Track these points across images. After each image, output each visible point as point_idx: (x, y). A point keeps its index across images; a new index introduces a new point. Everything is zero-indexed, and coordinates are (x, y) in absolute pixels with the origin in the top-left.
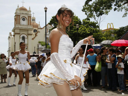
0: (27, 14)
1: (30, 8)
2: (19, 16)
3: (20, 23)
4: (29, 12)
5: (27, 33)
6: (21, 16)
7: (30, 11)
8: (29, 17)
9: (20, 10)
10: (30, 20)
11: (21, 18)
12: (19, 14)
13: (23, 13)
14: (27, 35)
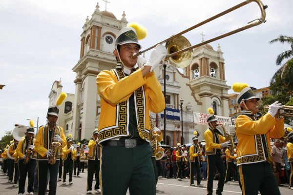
0: (117, 27)
1: (124, 15)
2: (99, 28)
3: (101, 46)
4: (122, 24)
6: (104, 31)
7: (124, 21)
9: (102, 17)
11: (103, 36)
12: (100, 25)
13: (108, 24)
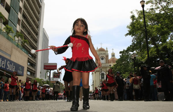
0: (105, 54)
1: (107, 48)
5: (106, 70)
6: (100, 57)
7: (107, 51)
8: (106, 56)
9: (99, 52)
10: (107, 58)
13: (101, 54)
14: (106, 72)
